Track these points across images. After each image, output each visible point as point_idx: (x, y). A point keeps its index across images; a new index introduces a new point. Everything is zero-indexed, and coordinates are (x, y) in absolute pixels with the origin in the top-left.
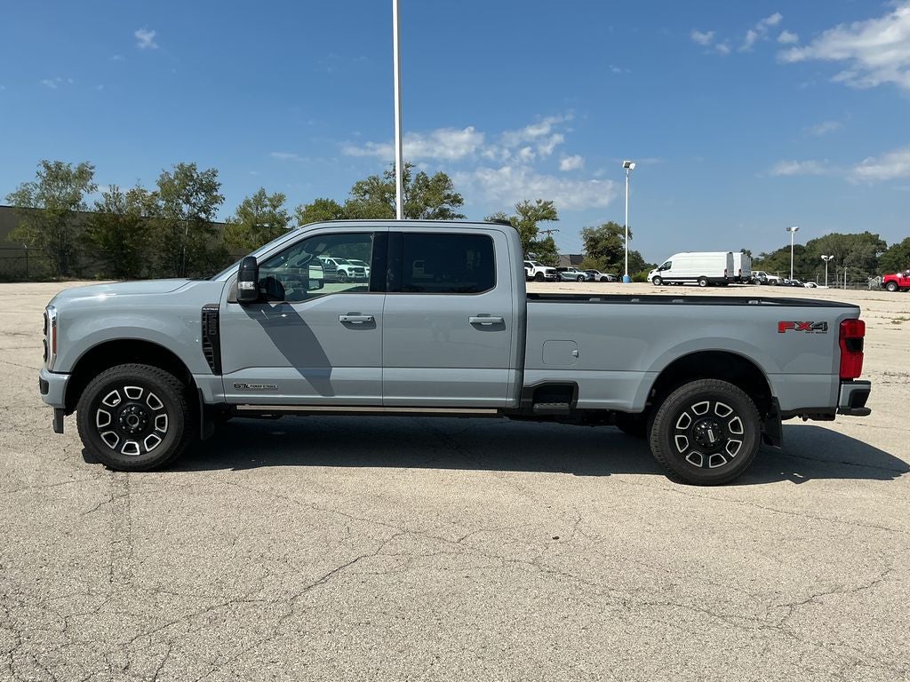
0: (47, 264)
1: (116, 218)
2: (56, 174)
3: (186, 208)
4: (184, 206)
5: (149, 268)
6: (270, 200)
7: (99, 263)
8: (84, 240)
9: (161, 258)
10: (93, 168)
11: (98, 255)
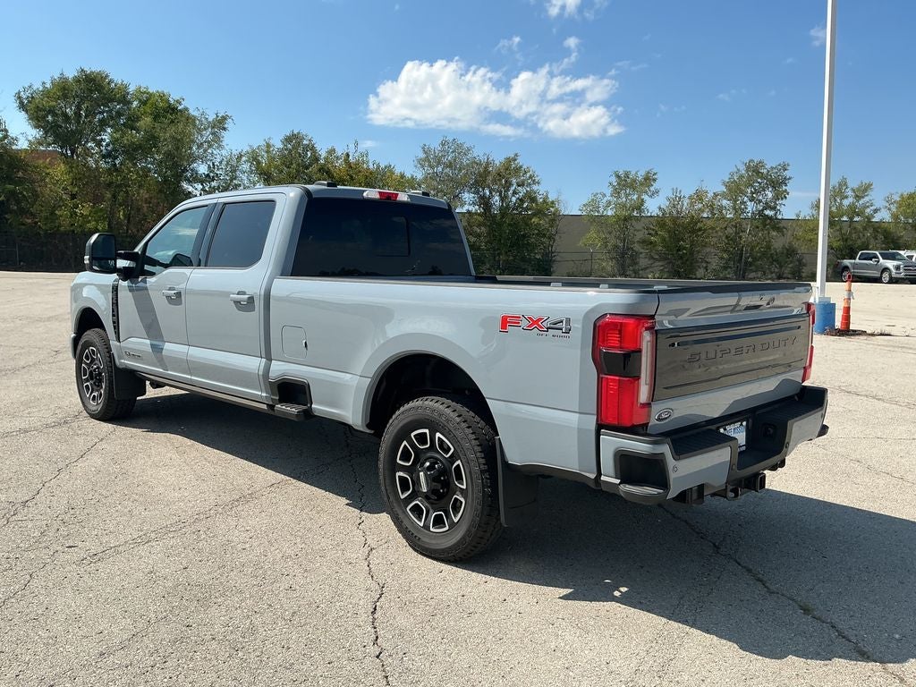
0: (609, 265)
1: (674, 220)
2: (625, 183)
3: (751, 207)
4: (749, 203)
5: (706, 268)
6: (853, 190)
7: (657, 263)
8: (643, 242)
9: (722, 258)
10: (655, 174)
11: (657, 257)
